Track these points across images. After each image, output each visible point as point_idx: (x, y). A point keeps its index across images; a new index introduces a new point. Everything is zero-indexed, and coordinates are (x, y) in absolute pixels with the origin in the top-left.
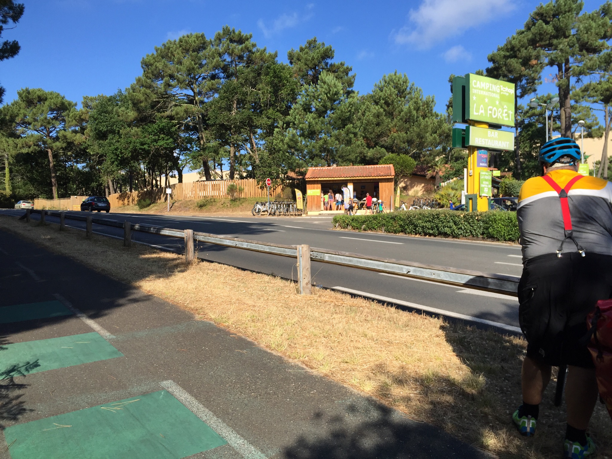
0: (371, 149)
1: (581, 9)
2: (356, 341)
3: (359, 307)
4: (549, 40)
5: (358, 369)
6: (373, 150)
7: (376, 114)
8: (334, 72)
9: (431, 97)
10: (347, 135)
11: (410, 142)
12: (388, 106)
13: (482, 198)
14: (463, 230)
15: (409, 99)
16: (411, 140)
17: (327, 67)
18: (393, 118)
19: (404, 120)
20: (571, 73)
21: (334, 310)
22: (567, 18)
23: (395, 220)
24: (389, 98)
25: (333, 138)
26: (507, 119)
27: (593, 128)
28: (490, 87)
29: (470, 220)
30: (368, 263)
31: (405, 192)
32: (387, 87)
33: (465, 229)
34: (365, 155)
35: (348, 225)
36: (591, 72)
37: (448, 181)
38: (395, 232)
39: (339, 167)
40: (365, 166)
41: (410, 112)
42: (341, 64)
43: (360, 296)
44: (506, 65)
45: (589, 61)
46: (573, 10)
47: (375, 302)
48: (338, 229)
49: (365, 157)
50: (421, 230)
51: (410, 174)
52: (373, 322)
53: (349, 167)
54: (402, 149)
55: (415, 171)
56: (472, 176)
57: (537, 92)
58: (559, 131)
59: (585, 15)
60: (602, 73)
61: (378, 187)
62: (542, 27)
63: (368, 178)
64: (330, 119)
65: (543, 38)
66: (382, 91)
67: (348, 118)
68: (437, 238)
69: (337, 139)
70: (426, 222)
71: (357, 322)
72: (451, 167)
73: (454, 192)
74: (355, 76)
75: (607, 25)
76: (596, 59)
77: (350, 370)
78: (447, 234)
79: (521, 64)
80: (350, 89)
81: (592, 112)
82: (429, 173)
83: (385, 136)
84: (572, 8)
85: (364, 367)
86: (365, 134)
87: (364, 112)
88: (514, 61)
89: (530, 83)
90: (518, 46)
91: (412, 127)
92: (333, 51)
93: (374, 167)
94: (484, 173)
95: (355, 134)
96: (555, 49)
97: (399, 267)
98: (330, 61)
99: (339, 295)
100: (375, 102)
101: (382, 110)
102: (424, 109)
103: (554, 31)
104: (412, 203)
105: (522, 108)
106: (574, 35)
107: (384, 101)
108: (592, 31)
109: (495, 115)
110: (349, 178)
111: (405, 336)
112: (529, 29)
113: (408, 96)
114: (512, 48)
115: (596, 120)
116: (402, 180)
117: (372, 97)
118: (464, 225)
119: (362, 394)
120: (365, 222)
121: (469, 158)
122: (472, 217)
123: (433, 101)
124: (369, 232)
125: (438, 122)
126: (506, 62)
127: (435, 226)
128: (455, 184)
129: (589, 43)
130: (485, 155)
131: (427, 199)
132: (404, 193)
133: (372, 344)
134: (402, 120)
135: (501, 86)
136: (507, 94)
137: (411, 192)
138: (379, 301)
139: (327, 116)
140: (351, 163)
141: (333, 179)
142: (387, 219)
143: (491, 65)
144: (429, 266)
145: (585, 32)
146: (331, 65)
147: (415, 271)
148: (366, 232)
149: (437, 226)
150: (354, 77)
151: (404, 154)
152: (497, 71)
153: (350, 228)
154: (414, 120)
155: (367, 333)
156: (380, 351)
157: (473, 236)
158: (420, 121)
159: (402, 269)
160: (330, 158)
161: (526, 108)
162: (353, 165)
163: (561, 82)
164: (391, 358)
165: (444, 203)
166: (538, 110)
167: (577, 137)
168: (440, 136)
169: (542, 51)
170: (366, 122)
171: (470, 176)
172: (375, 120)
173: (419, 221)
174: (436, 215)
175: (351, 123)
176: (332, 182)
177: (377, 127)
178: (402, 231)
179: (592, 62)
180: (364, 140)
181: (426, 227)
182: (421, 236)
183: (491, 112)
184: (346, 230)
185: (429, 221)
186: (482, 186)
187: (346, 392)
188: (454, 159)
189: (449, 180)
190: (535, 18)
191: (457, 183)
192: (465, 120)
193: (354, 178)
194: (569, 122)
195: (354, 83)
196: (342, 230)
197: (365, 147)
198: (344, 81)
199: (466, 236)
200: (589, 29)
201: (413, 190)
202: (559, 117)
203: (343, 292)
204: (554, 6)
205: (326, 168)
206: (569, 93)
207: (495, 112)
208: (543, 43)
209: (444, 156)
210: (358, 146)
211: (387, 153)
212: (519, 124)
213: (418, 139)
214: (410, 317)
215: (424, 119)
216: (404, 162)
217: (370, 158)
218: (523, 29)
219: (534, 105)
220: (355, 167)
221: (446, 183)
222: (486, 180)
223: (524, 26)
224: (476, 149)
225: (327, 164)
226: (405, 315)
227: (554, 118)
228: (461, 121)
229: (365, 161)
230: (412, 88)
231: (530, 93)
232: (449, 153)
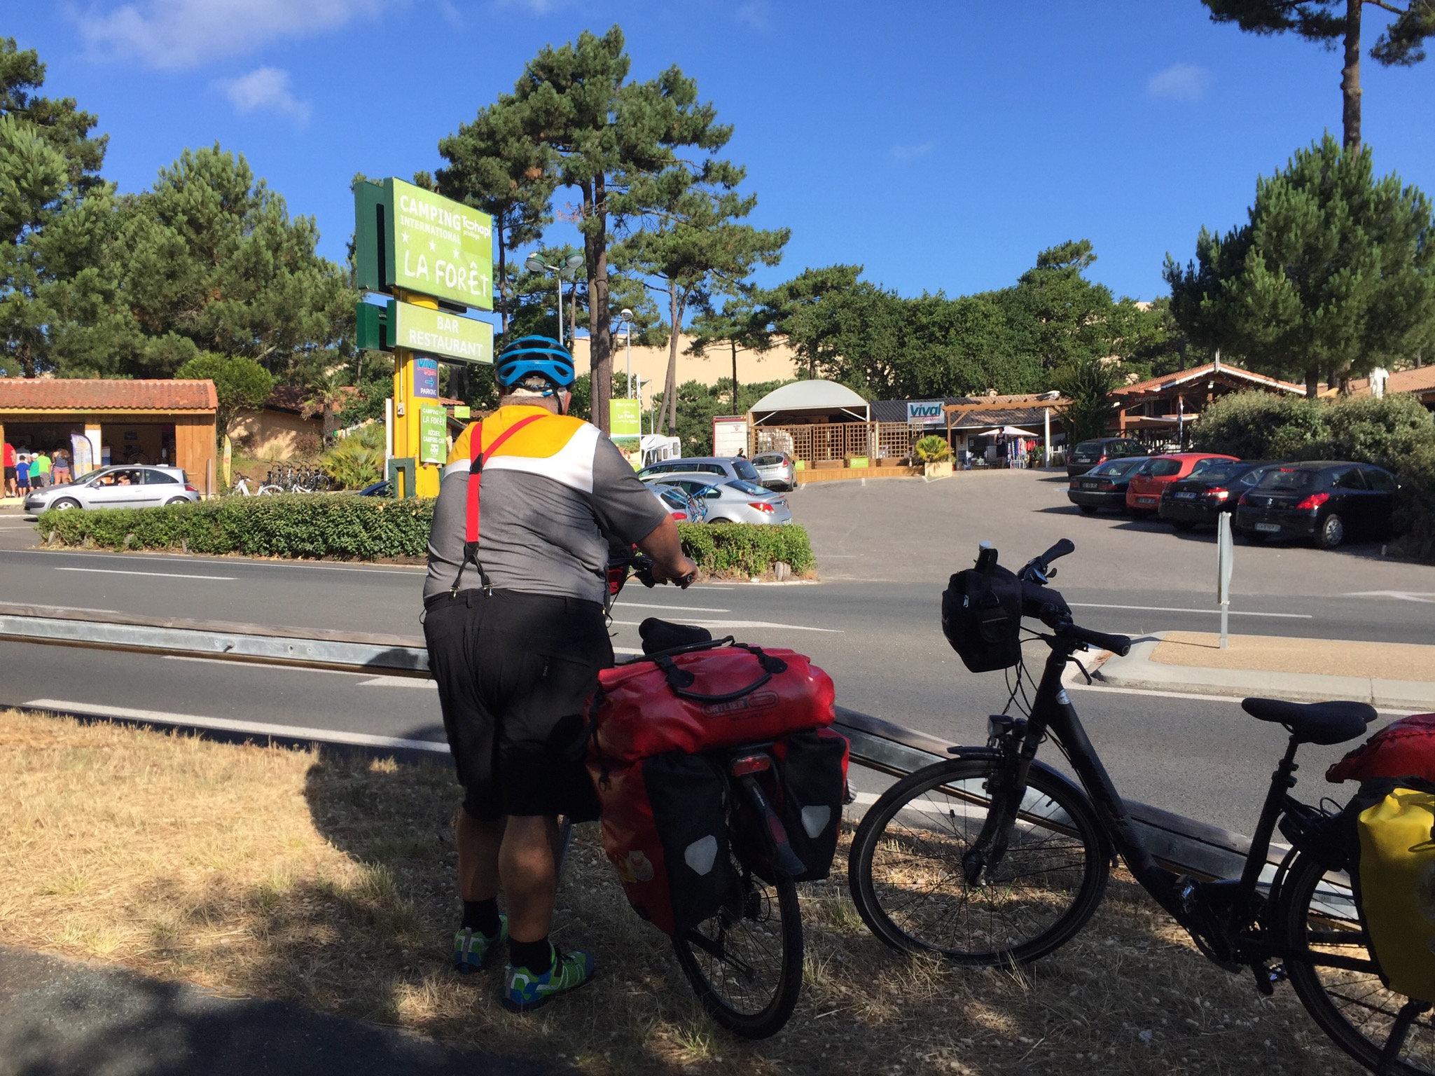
0: (154, 338)
1: (625, 72)
2: (83, 835)
3: (98, 747)
4: (565, 129)
5: (83, 904)
6: (159, 341)
7: (166, 249)
8: (44, 122)
9: (306, 218)
10: (85, 294)
11: (259, 328)
12: (198, 232)
13: (425, 468)
14: (384, 542)
15: (253, 221)
16: (261, 321)
17: (22, 105)
18: (213, 264)
19: (242, 270)
20: (608, 205)
21: (24, 763)
22: (599, 85)
23: (216, 520)
24: (199, 211)
25: (40, 302)
26: (478, 293)
27: (650, 326)
28: (438, 215)
29: (399, 517)
30: (120, 634)
31: (247, 449)
32: (194, 183)
33: (389, 538)
34: (138, 352)
35: (83, 535)
36: (644, 209)
37: (355, 427)
38: (217, 550)
39: (60, 381)
40: (136, 382)
41: (257, 253)
42: (65, 103)
43: (105, 718)
44: (477, 170)
45: (639, 186)
46: (611, 70)
47: (147, 728)
48: (55, 547)
49: (136, 356)
50: (283, 544)
51: (260, 407)
52: (137, 780)
53: (91, 381)
54: (237, 344)
55: (271, 399)
56: (404, 418)
57: (542, 240)
58: (587, 327)
59: (632, 85)
60: (664, 213)
61: (173, 436)
62: (551, 98)
63: (146, 412)
64: (30, 248)
65: (553, 122)
66: (180, 190)
67: (86, 249)
68: (323, 561)
69: (55, 304)
70: (295, 523)
71: (91, 785)
72: (360, 392)
73: (367, 452)
74: (106, 141)
75: (671, 114)
76: (653, 182)
77: (61, 912)
78: (348, 552)
79: (509, 173)
80: (92, 175)
81: (647, 292)
82: (309, 407)
83: (192, 308)
84: (609, 67)
85: (101, 897)
86: (135, 296)
87: (133, 238)
88: (494, 164)
89: (529, 217)
90: (503, 130)
91: (263, 290)
92: (42, 67)
93: (162, 385)
94: (430, 411)
95: (108, 296)
96: (576, 150)
97: (202, 638)
98: (31, 92)
99: (43, 722)
100: (162, 215)
101: (181, 240)
102: (292, 248)
103: (573, 110)
104: (265, 478)
105: (516, 271)
106: (612, 125)
107: (186, 218)
108: (644, 121)
109: (451, 281)
110: (89, 411)
111: (220, 802)
112: (524, 96)
113: (250, 212)
114: (491, 134)
115: (654, 311)
116: (239, 419)
117: (154, 202)
118: (386, 529)
119: (89, 964)
120: (132, 526)
121: (397, 374)
122: (403, 511)
123: (312, 231)
124: (147, 552)
125: (327, 283)
126: (477, 164)
127: (317, 533)
128: (369, 435)
129: (639, 148)
130: (432, 370)
131: (303, 469)
132: (245, 452)
133: (129, 834)
134: (237, 270)
135: (464, 217)
136: (477, 237)
137: (263, 451)
138: (158, 727)
139: (23, 239)
140: (97, 372)
141: (40, 411)
142: (194, 519)
143: (446, 165)
144: (278, 629)
145: (632, 123)
146: (35, 103)
147: (243, 644)
148: (138, 552)
149: (322, 534)
150: (102, 143)
151: (242, 355)
152: (461, 181)
153: (89, 543)
154: (266, 274)
155: (115, 811)
156: (149, 850)
157: (408, 555)
158: (283, 276)
159: (211, 640)
160: (34, 355)
161: (522, 272)
162: (101, 378)
163: (588, 223)
164: (176, 862)
165: (344, 478)
166: (547, 277)
167: (621, 342)
168: (333, 317)
169: (551, 150)
170: (138, 265)
171: (400, 416)
172: (164, 264)
173: (278, 522)
174: (321, 506)
175: (95, 263)
176: (37, 420)
177: (170, 281)
178: (235, 548)
179: (645, 188)
180: (134, 314)
181: (297, 537)
182: (285, 557)
183: (442, 274)
184: (79, 548)
185: (304, 522)
186: (426, 439)
187: (44, 967)
188: (370, 374)
189: (357, 423)
190: (536, 75)
191: (375, 431)
192: (385, 286)
193: (105, 411)
194: (605, 311)
195: (102, 159)
196: (67, 548)
197: (136, 331)
198: (73, 150)
199: (391, 556)
200: (639, 117)
201: (267, 445)
202: (585, 298)
203: (55, 713)
204: (574, 56)
205: (20, 381)
206: (603, 249)
207: (451, 274)
208: (553, 133)
209: (346, 365)
210: (117, 327)
211: (196, 351)
212: (510, 305)
213: (279, 322)
214: (239, 755)
215: (292, 272)
216: (242, 374)
217: (151, 360)
218: (514, 95)
219: (536, 266)
220: (107, 382)
221: (348, 429)
222: (434, 427)
223: (514, 88)
224: (411, 356)
225: (25, 370)
226: (224, 754)
227: (577, 298)
228: (377, 288)
229: (135, 367)
230: (260, 192)
231: (529, 240)
232: (358, 359)
